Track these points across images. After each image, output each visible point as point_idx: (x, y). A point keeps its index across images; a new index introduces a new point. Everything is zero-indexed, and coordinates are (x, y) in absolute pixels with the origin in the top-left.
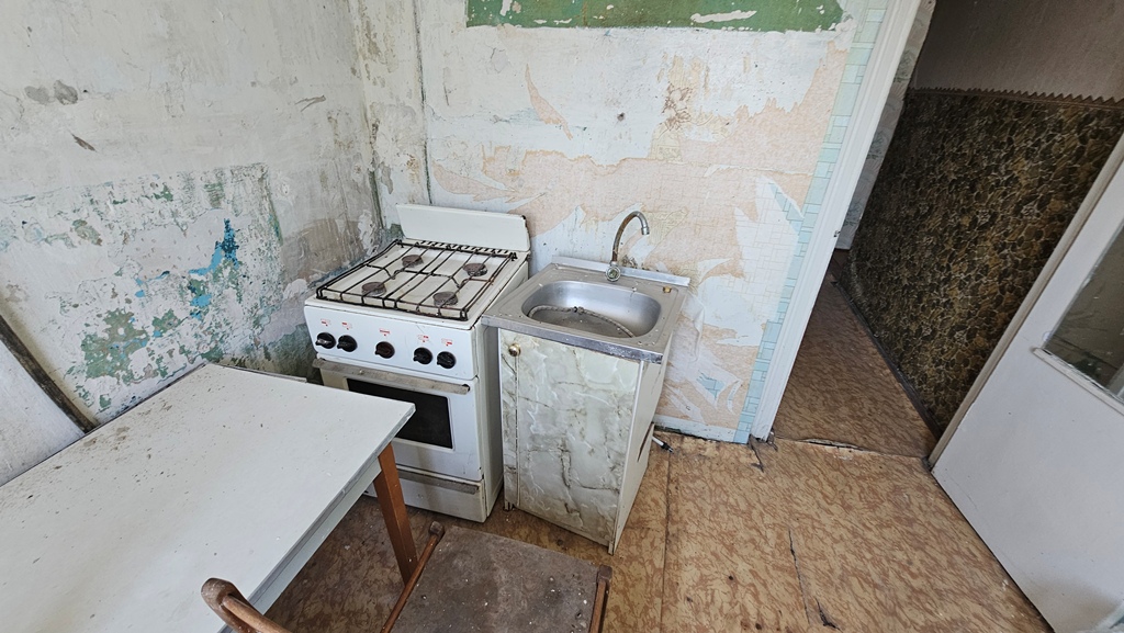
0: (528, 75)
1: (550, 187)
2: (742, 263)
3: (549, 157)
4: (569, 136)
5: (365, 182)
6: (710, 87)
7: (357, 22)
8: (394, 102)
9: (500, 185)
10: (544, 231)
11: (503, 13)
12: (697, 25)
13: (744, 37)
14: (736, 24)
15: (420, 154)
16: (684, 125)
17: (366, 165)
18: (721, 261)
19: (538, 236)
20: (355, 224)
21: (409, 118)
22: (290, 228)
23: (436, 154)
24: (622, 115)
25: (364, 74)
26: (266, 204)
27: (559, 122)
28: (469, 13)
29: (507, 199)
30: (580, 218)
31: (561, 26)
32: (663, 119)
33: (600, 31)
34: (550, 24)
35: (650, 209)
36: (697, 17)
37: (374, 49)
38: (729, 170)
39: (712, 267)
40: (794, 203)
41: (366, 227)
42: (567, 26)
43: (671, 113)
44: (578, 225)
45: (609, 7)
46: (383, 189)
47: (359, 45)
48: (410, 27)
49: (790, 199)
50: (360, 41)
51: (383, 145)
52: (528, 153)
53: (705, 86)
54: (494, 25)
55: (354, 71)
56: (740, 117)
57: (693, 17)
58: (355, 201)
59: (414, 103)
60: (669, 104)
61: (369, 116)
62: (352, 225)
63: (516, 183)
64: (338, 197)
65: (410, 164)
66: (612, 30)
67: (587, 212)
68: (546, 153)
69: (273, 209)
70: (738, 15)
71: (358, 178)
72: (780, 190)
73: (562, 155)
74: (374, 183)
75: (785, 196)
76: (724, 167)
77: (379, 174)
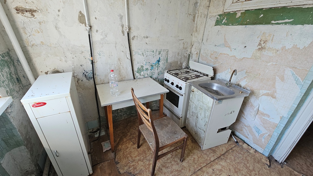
0: (225, 36)
1: (224, 62)
2: (276, 94)
3: (225, 55)
4: (231, 51)
5: (187, 56)
6: (273, 40)
7: (195, 26)
8: (197, 41)
9: (213, 60)
10: (220, 73)
11: (223, 23)
12: (272, 24)
13: (288, 27)
14: (286, 23)
15: (199, 52)
16: (263, 50)
17: (188, 53)
18: (269, 92)
19: (218, 74)
20: (182, 63)
21: (199, 44)
22: (169, 61)
23: (202, 52)
24: (246, 47)
25: (194, 35)
26: (167, 56)
27: (229, 47)
28: (216, 23)
29: (213, 64)
30: (229, 71)
31: (235, 25)
32: (257, 48)
33: (244, 26)
34: (233, 25)
35: (249, 72)
36: (273, 22)
37: (196, 31)
38: (276, 64)
39: (265, 93)
40: (300, 78)
41: (184, 65)
42: (236, 25)
43: (260, 47)
44: (228, 73)
45: (248, 21)
46: (191, 58)
47: (194, 30)
48: (204, 26)
49: (298, 77)
50: (194, 29)
51: (193, 49)
52: (220, 54)
53: (272, 40)
54: (220, 25)
55: (192, 35)
56: (282, 49)
57: (271, 22)
58: (184, 59)
59: (200, 41)
60: (260, 44)
61: (192, 43)
62: (181, 64)
63: (216, 60)
64: (180, 58)
65: (197, 53)
66: (247, 26)
67: (231, 70)
68: (224, 54)
69: (167, 57)
70: (287, 21)
71: (186, 55)
72: (294, 73)
73: (228, 55)
74: (189, 56)
75: (296, 76)
76: (274, 63)
77: (191, 55)
